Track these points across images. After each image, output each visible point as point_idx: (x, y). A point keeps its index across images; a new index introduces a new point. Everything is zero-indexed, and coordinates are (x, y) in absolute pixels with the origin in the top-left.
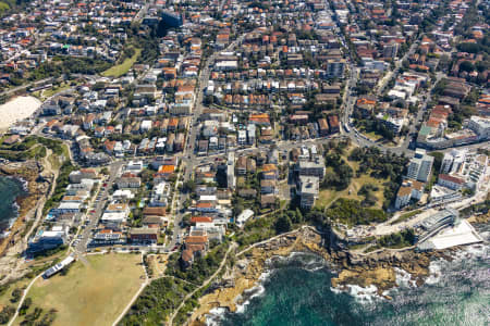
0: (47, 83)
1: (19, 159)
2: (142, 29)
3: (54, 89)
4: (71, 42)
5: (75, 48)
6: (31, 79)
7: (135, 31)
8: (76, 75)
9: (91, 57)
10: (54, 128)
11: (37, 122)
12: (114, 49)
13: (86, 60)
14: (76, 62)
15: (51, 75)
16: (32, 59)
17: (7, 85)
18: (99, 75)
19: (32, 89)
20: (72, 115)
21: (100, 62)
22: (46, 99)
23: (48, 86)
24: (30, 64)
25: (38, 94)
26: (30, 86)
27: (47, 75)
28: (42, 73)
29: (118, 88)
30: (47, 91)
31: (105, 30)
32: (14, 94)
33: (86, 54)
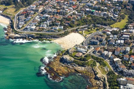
0: (85, 27)
1: (83, 65)
2: (128, 5)
3: (89, 31)
4: (94, 9)
5: (97, 12)
6: (78, 25)
7: (125, 6)
8: (98, 25)
9: (105, 17)
10: (99, 52)
11: (89, 47)
12: (116, 14)
13: (103, 18)
14: (98, 19)
15: (86, 24)
16: (78, 15)
17: (68, 27)
18: (110, 26)
19: (78, 30)
20: (106, 46)
21: (109, 20)
22: (86, 36)
23: (85, 29)
24: (77, 18)
25: (81, 33)
26: (78, 28)
27: (85, 24)
28: (83, 22)
29: (129, 35)
30: (86, 31)
31: (111, 5)
32: (71, 31)
33: (102, 15)
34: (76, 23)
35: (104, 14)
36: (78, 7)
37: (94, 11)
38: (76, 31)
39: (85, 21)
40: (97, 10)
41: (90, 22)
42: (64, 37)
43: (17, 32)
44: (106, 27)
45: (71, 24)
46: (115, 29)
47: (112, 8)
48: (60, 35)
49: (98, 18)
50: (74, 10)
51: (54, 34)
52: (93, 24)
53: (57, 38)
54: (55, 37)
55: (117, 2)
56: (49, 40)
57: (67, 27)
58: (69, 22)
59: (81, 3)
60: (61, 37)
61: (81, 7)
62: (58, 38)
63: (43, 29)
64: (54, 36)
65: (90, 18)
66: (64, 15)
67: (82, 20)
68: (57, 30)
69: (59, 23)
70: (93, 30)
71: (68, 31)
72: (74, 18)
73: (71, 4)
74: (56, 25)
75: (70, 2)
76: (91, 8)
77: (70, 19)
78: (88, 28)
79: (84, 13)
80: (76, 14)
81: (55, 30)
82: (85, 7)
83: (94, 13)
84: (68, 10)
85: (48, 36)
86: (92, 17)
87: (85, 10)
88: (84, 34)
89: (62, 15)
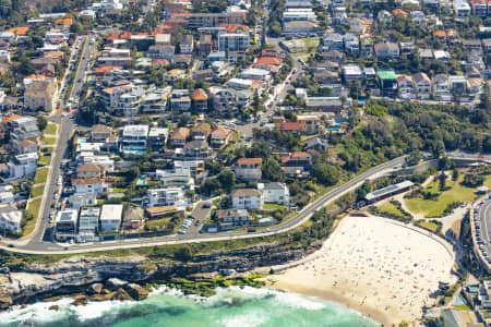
0: (394, 178)
3: (428, 196)
4: (383, 62)
5: (409, 78)
6: (351, 167)
8: (456, 155)
9: (469, 104)
13: (462, 114)
14: (437, 119)
15: (389, 156)
16: (326, 109)
17: (310, 183)
19: (369, 196)
22: (440, 224)
23: (401, 186)
24: (327, 125)
25: (392, 209)
26: (363, 186)
28: (366, 148)
30: (413, 200)
31: (452, 33)
32: (337, 208)
33: (448, 97)
34: (333, 153)
35: (458, 90)
36: (288, 61)
37: (391, 74)
38: (358, 203)
39: (376, 144)
40: (399, 68)
41: (402, 144)
42: (319, 246)
43: (19, 261)
45: (322, 167)
47: (470, 48)
48: (297, 238)
49: (435, 112)
50: (276, 83)
51: (261, 239)
52: (426, 154)
53: (284, 260)
54: (273, 257)
56: (243, 282)
57: (308, 188)
58: (299, 155)
59: (288, 39)
60: (308, 249)
61: (304, 57)
62: (292, 263)
63: (175, 217)
64: (268, 249)
65: (390, 120)
66: (244, 119)
67: (354, 134)
68: (262, 213)
69: (256, 165)
70: (449, 188)
71: (324, 209)
72: (313, 125)
73: (233, 46)
74: (240, 180)
75: (226, 38)
76: (361, 59)
77: (296, 136)
78: (413, 180)
79: (345, 93)
80: (308, 103)
81: (249, 210)
82: (331, 58)
83: (397, 90)
84: (248, 82)
85: (231, 259)
86: (396, 113)
87: (342, 76)
88: (417, 217)
89: (234, 120)
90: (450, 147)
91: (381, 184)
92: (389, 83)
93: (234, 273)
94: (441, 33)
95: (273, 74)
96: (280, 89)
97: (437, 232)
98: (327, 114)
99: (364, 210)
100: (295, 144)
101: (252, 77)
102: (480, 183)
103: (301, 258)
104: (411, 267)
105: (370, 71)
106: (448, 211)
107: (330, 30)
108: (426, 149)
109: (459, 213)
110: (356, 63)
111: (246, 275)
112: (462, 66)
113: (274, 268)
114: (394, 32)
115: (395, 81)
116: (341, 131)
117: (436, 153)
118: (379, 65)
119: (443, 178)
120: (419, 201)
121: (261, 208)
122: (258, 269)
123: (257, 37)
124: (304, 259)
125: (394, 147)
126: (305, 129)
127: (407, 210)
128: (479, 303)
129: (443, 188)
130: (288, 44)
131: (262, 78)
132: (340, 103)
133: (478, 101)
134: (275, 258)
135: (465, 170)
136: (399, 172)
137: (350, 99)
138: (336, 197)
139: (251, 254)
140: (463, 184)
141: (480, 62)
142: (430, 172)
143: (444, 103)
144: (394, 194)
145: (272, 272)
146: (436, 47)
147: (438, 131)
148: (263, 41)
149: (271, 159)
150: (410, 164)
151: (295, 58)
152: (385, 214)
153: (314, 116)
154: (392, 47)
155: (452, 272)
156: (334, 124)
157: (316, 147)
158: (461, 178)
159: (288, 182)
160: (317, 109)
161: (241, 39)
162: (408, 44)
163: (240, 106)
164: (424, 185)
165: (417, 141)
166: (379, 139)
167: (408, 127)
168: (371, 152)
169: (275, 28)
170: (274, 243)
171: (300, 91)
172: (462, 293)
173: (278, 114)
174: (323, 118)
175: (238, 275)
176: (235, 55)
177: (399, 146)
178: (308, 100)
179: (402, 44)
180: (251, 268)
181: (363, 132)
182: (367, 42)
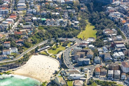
0: (45, 45)
3: (54, 49)
4: (43, 16)
5: (49, 20)
6: (34, 43)
8: (61, 39)
10: (102, 74)
12: (75, 20)
13: (62, 28)
14: (56, 30)
15: (44, 40)
16: (28, 28)
17: (23, 47)
18: (77, 38)
19: (39, 50)
20: (103, 64)
21: (71, 29)
22: (56, 56)
23: (47, 47)
24: (28, 32)
25: (44, 53)
26: (37, 48)
27: (42, 39)
28: (38, 38)
29: (123, 43)
30: (50, 50)
31: (60, 8)
32: (30, 53)
33: (59, 24)
34: (29, 40)
35: (61, 22)
36: (18, 17)
37: (44, 19)
38: (36, 52)
39: (41, 37)
40: (47, 17)
41: (47, 36)
42: (25, 63)
44: (72, 39)
45: (26, 43)
46: (92, 40)
47: (65, 12)
48: (19, 61)
49: (56, 28)
50: (15, 22)
51: (10, 62)
52: (53, 39)
53: (16, 67)
54: (13, 67)
55: (66, 3)
57: (23, 49)
58: (20, 40)
59: (18, 11)
60: (22, 64)
61: (22, 15)
62: (18, 68)
64: (12, 65)
65: (44, 30)
66: (7, 32)
67: (35, 34)
68: (10, 55)
69: (9, 43)
70: (59, 47)
71: (27, 54)
72: (24, 33)
73: (4, 13)
74: (5, 47)
75: (2, 11)
76: (37, 16)
77: (20, 35)
78: (50, 45)
79: (33, 24)
80: (23, 27)
81: (7, 55)
82: (29, 16)
83: (46, 23)
84: (7, 22)
85: (2, 68)
86: (46, 29)
87: (32, 20)
88: (50, 55)
89: (4, 32)
90: (59, 37)
91: (42, 47)
92: (44, 21)
93: (3, 71)
94: (57, 8)
95: (14, 20)
96: (16, 24)
97: (55, 58)
98: (28, 30)
99: (37, 53)
100: (19, 38)
101: (9, 21)
102: (66, 45)
103: (20, 66)
104: (48, 67)
105: (39, 18)
106: (58, 53)
107: (29, 8)
108: (53, 37)
109: (61, 53)
110: (36, 17)
111: (6, 72)
112: (63, 16)
113: (14, 69)
114: (45, 8)
115: (45, 21)
116: (31, 34)
117: (56, 39)
118: (42, 17)
119: (57, 45)
120: (51, 51)
121: (10, 54)
122: (9, 70)
123: (11, 11)
124: (21, 67)
125: (45, 37)
126: (22, 34)
127: (48, 53)
128: (64, 75)
129: (57, 47)
130: (18, 12)
131: (11, 21)
132: (31, 27)
133: (66, 25)
134: (14, 67)
135: (63, 42)
136: (46, 44)
137: (34, 26)
138: (30, 51)
139: (8, 66)
140: (62, 46)
141: (67, 15)
142: (54, 43)
143: (58, 26)
144: (45, 49)
145: (13, 70)
146: (56, 12)
147: (56, 33)
148: (12, 12)
149: (13, 42)
150: (49, 41)
151: (20, 16)
152: (43, 54)
153: (24, 30)
154: (45, 12)
155: (59, 68)
156: (30, 32)
157: (25, 38)
158: (62, 44)
159: (17, 47)
160: (25, 28)
161: (6, 11)
162: (49, 11)
163: (5, 29)
164: (53, 47)
165: (51, 36)
166: (41, 35)
167: (49, 32)
168: (39, 39)
169: (15, 8)
170: (14, 63)
171: (21, 24)
172: (60, 73)
173: (15, 30)
174: (27, 31)
175: (4, 72)
176: (4, 16)
177: (46, 37)
178: (23, 26)
179: (47, 11)
180: (7, 70)
181: (37, 34)
182: (38, 11)
